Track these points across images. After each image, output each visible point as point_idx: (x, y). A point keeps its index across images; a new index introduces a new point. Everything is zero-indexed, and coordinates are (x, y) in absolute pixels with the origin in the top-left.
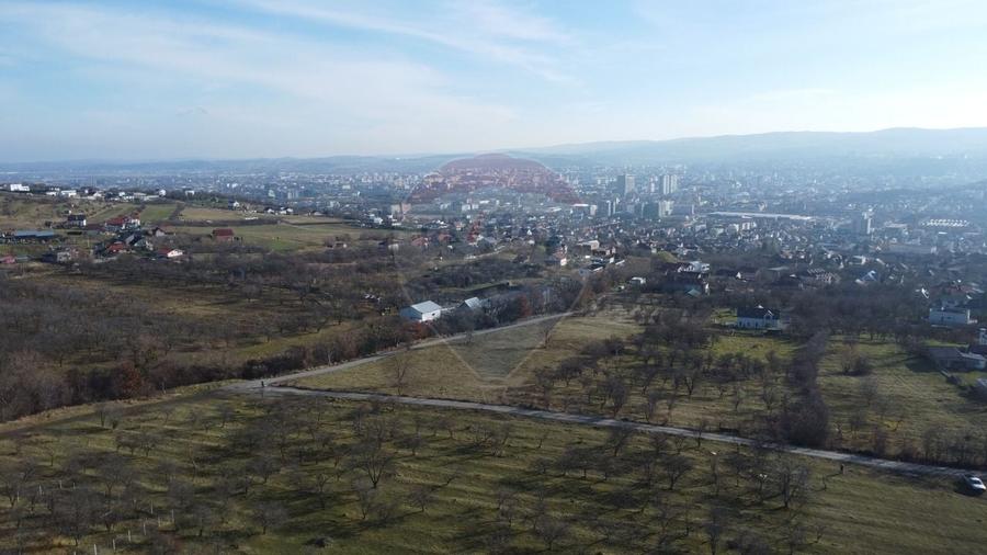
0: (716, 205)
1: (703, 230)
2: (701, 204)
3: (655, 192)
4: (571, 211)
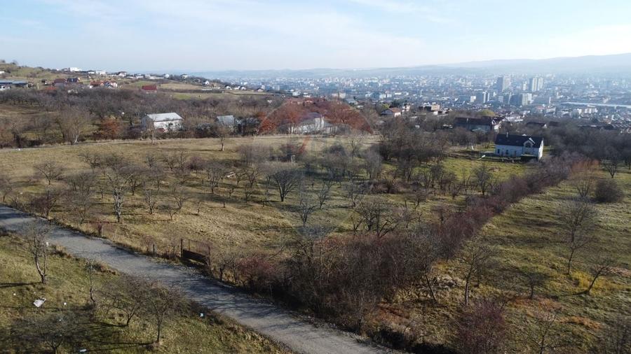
0: (569, 98)
1: (552, 113)
2: (558, 97)
3: (526, 90)
4: (456, 100)
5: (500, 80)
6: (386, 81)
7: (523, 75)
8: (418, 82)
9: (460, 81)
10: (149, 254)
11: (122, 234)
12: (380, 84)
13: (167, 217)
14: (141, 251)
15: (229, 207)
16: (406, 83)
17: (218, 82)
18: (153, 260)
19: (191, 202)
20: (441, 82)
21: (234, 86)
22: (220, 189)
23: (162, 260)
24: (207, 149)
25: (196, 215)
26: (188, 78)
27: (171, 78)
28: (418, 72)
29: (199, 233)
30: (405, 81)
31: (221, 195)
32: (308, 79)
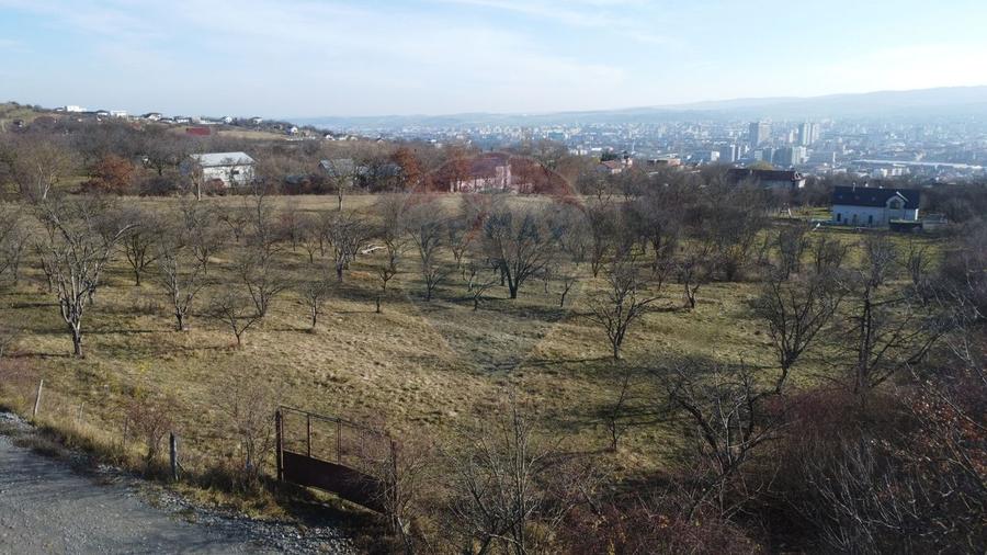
3: (794, 142)
4: (689, 157)
5: (754, 127)
6: (576, 131)
7: (786, 121)
8: (626, 132)
9: (690, 131)
10: (156, 473)
11: (75, 394)
12: (567, 136)
13: (224, 337)
14: (123, 459)
15: (389, 311)
16: (607, 134)
17: (312, 129)
18: (165, 498)
19: (288, 299)
20: (662, 131)
21: (339, 135)
22: (354, 273)
23: (202, 496)
24: (309, 208)
25: (309, 331)
26: (263, 122)
27: (236, 123)
28: (624, 117)
29: (325, 385)
30: (605, 131)
31: (361, 286)
32: (453, 129)
